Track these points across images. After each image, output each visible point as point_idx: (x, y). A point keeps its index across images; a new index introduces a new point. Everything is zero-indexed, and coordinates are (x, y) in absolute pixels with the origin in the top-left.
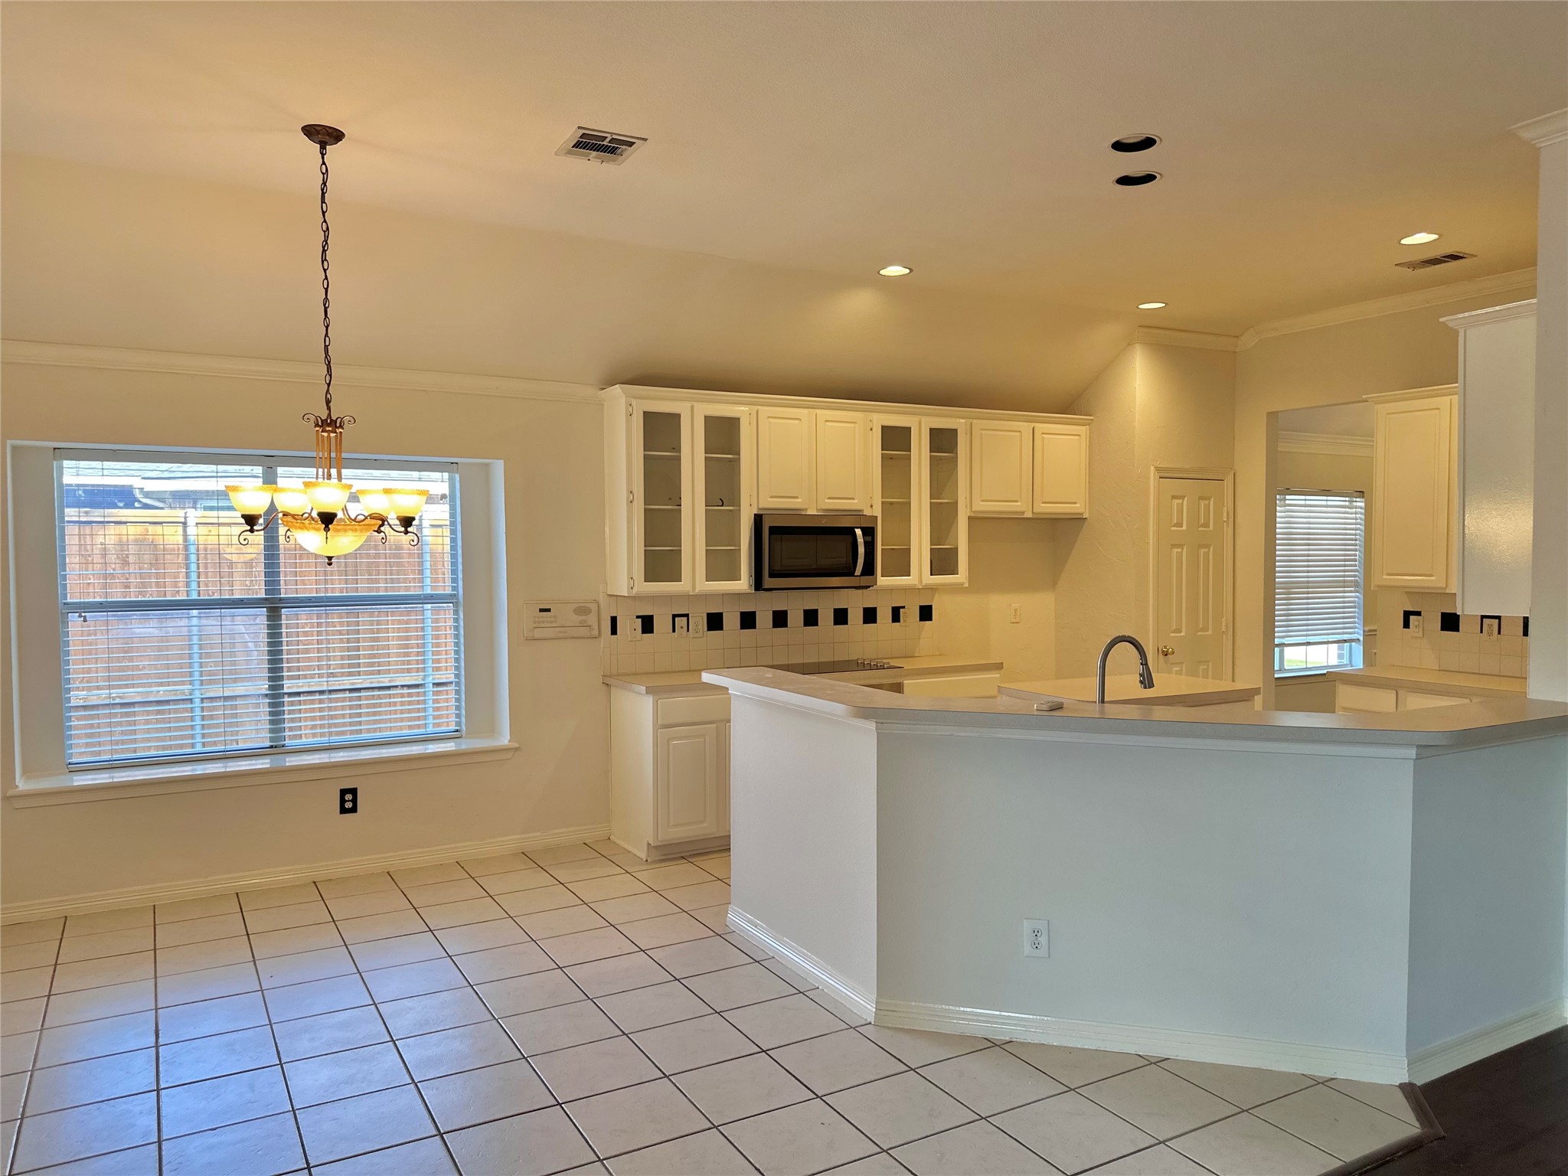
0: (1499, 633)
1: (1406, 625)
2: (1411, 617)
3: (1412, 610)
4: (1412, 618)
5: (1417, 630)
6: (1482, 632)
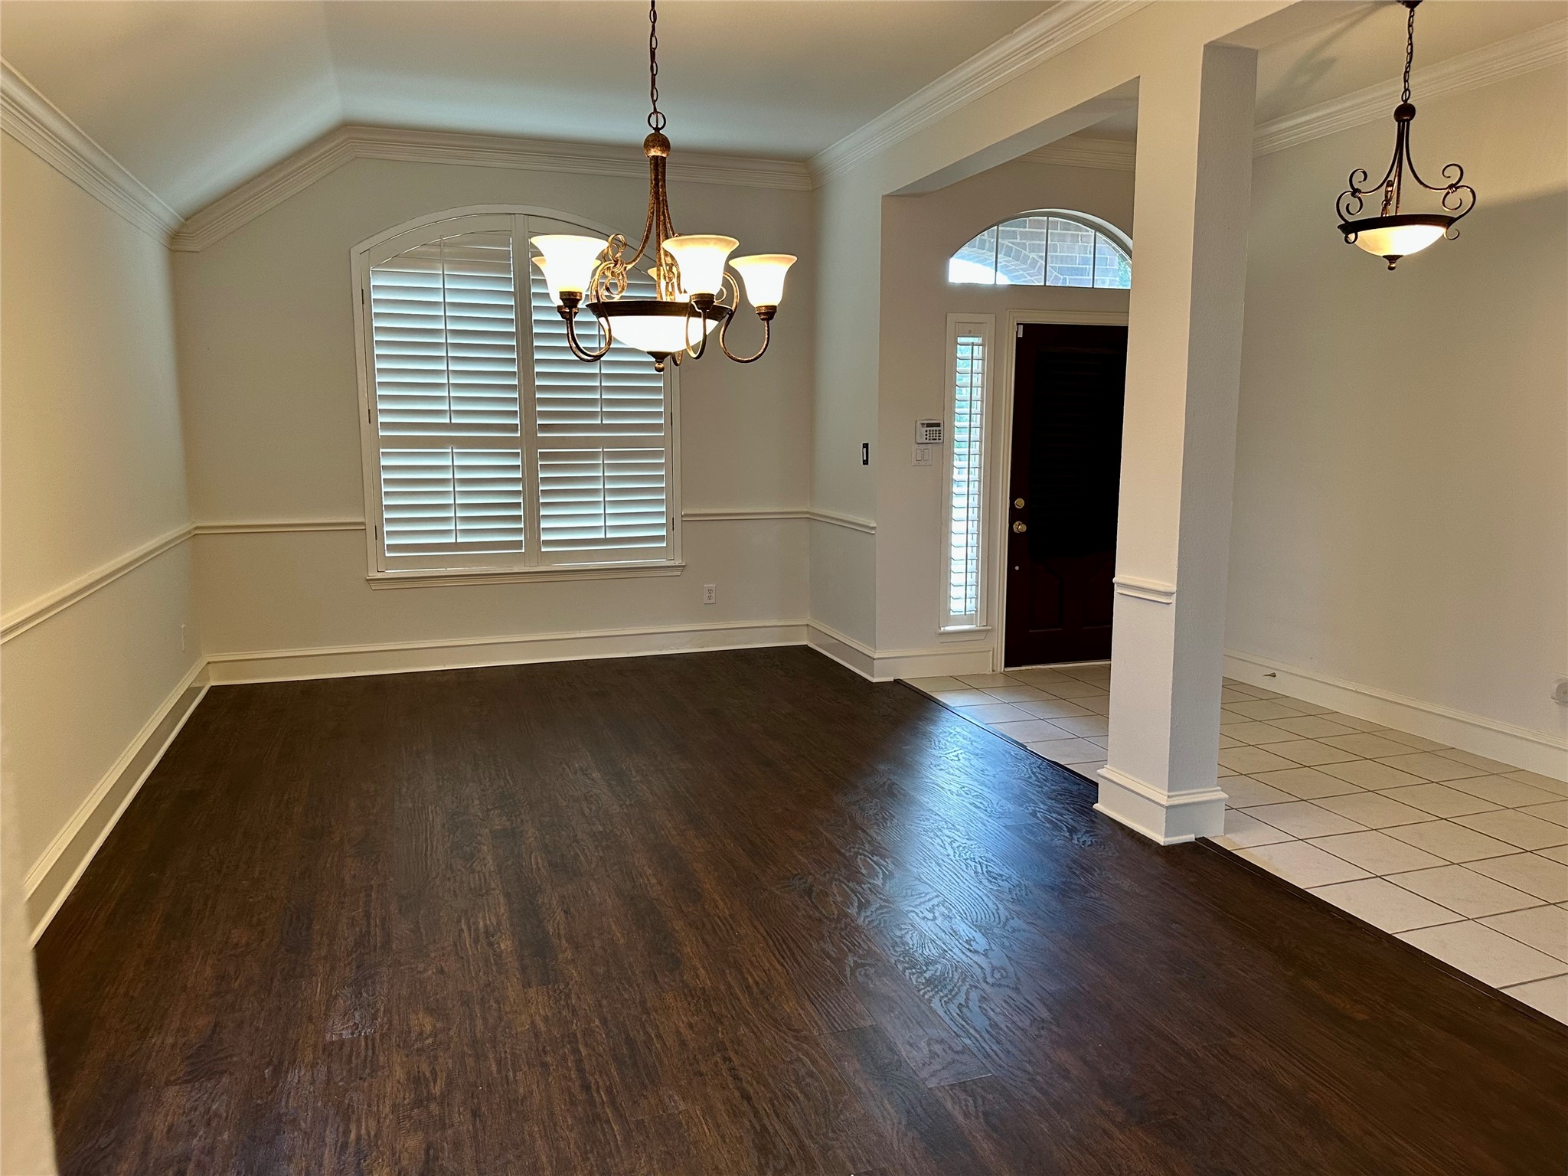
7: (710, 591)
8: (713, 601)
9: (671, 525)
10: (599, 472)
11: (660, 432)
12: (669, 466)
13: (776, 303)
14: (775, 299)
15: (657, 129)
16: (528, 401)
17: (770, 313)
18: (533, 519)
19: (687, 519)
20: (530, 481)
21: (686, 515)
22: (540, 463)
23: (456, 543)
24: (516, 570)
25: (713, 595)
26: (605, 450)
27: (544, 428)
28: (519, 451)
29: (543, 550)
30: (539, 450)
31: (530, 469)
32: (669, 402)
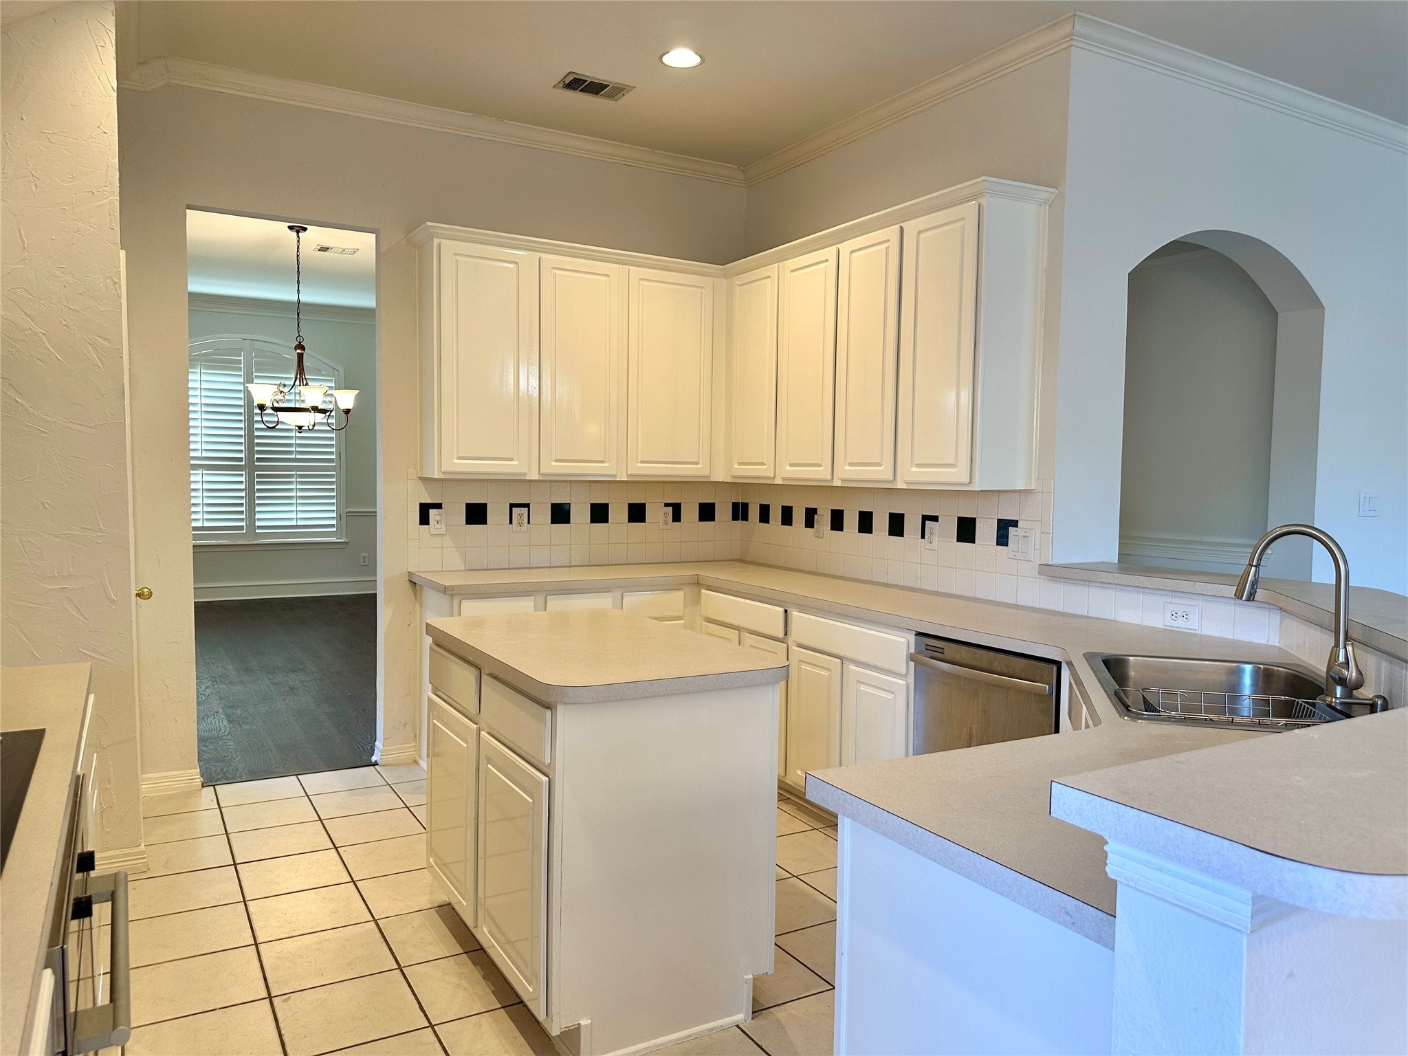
0: (529, 523)
1: (424, 520)
2: (430, 510)
3: (430, 502)
4: (432, 512)
5: (439, 526)
6: (511, 522)
7: (364, 558)
8: (366, 564)
9: (339, 518)
10: (294, 487)
11: (333, 463)
12: (338, 483)
13: (350, 408)
14: (350, 406)
15: (300, 342)
16: (250, 444)
17: (347, 412)
18: (251, 512)
19: (349, 514)
20: (251, 491)
21: (349, 512)
22: (256, 480)
23: (203, 527)
24: (240, 543)
25: (367, 560)
26: (298, 473)
27: (259, 460)
28: (244, 473)
29: (257, 531)
30: (256, 473)
31: (251, 483)
32: (338, 446)
